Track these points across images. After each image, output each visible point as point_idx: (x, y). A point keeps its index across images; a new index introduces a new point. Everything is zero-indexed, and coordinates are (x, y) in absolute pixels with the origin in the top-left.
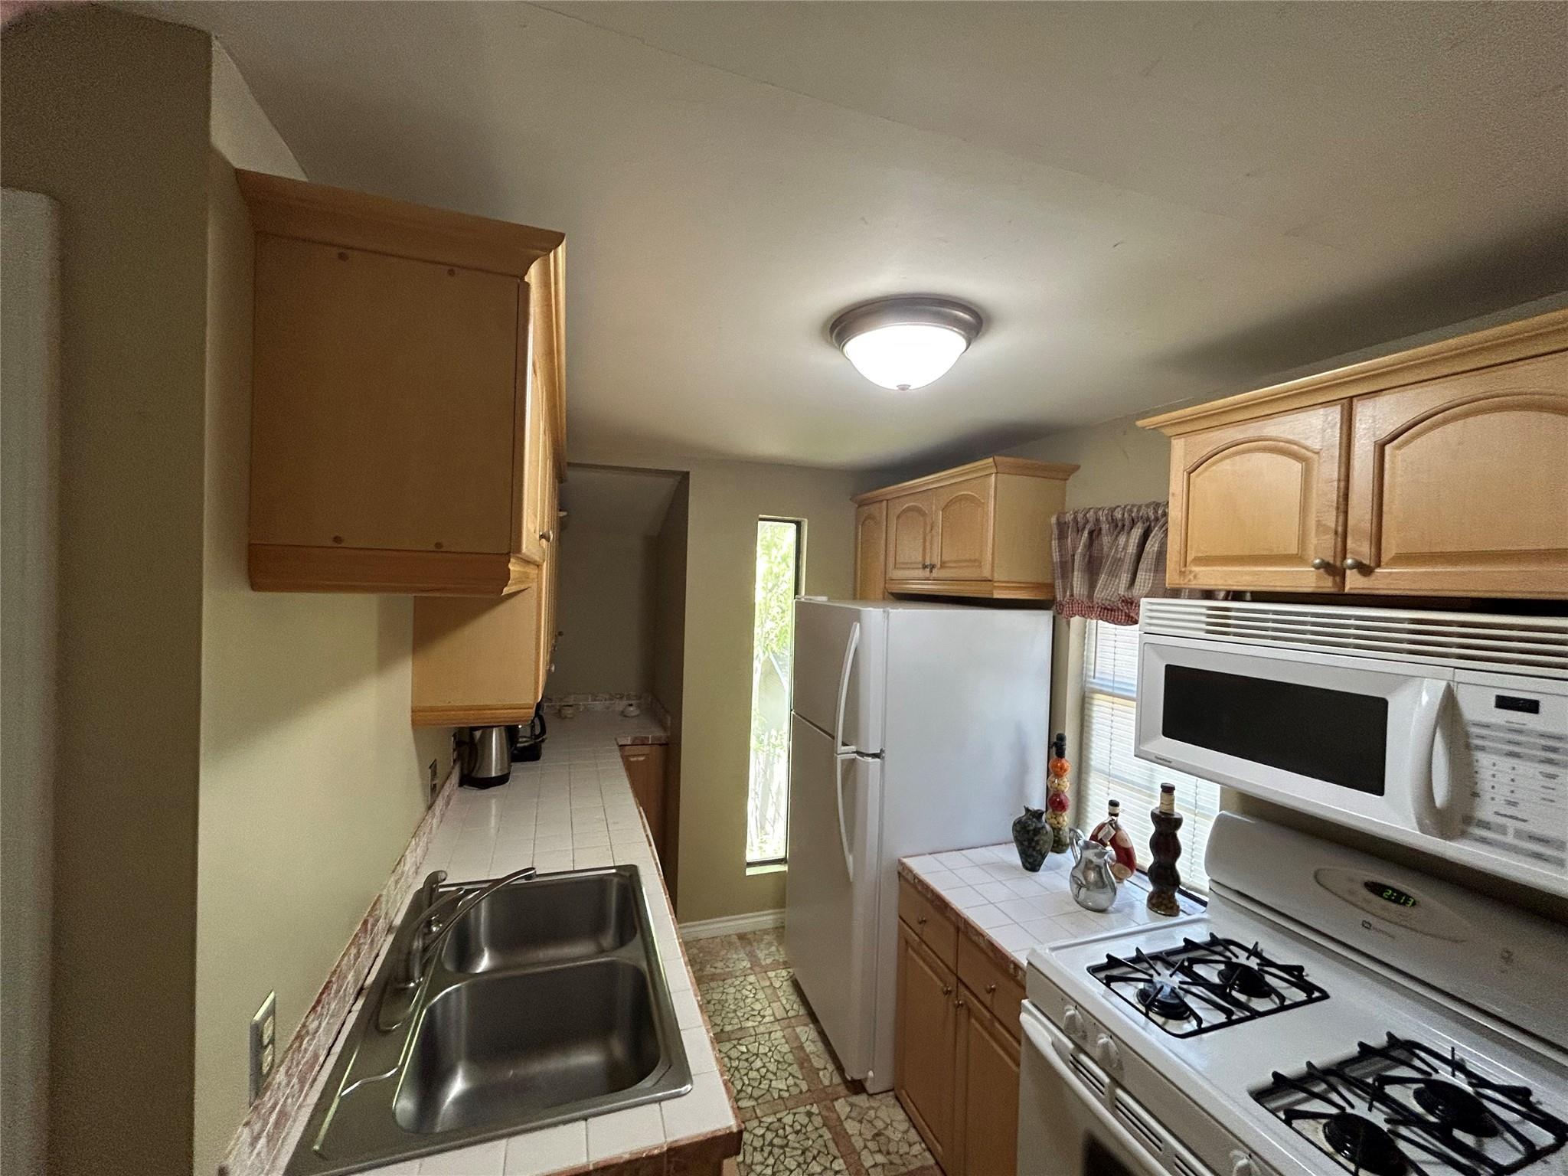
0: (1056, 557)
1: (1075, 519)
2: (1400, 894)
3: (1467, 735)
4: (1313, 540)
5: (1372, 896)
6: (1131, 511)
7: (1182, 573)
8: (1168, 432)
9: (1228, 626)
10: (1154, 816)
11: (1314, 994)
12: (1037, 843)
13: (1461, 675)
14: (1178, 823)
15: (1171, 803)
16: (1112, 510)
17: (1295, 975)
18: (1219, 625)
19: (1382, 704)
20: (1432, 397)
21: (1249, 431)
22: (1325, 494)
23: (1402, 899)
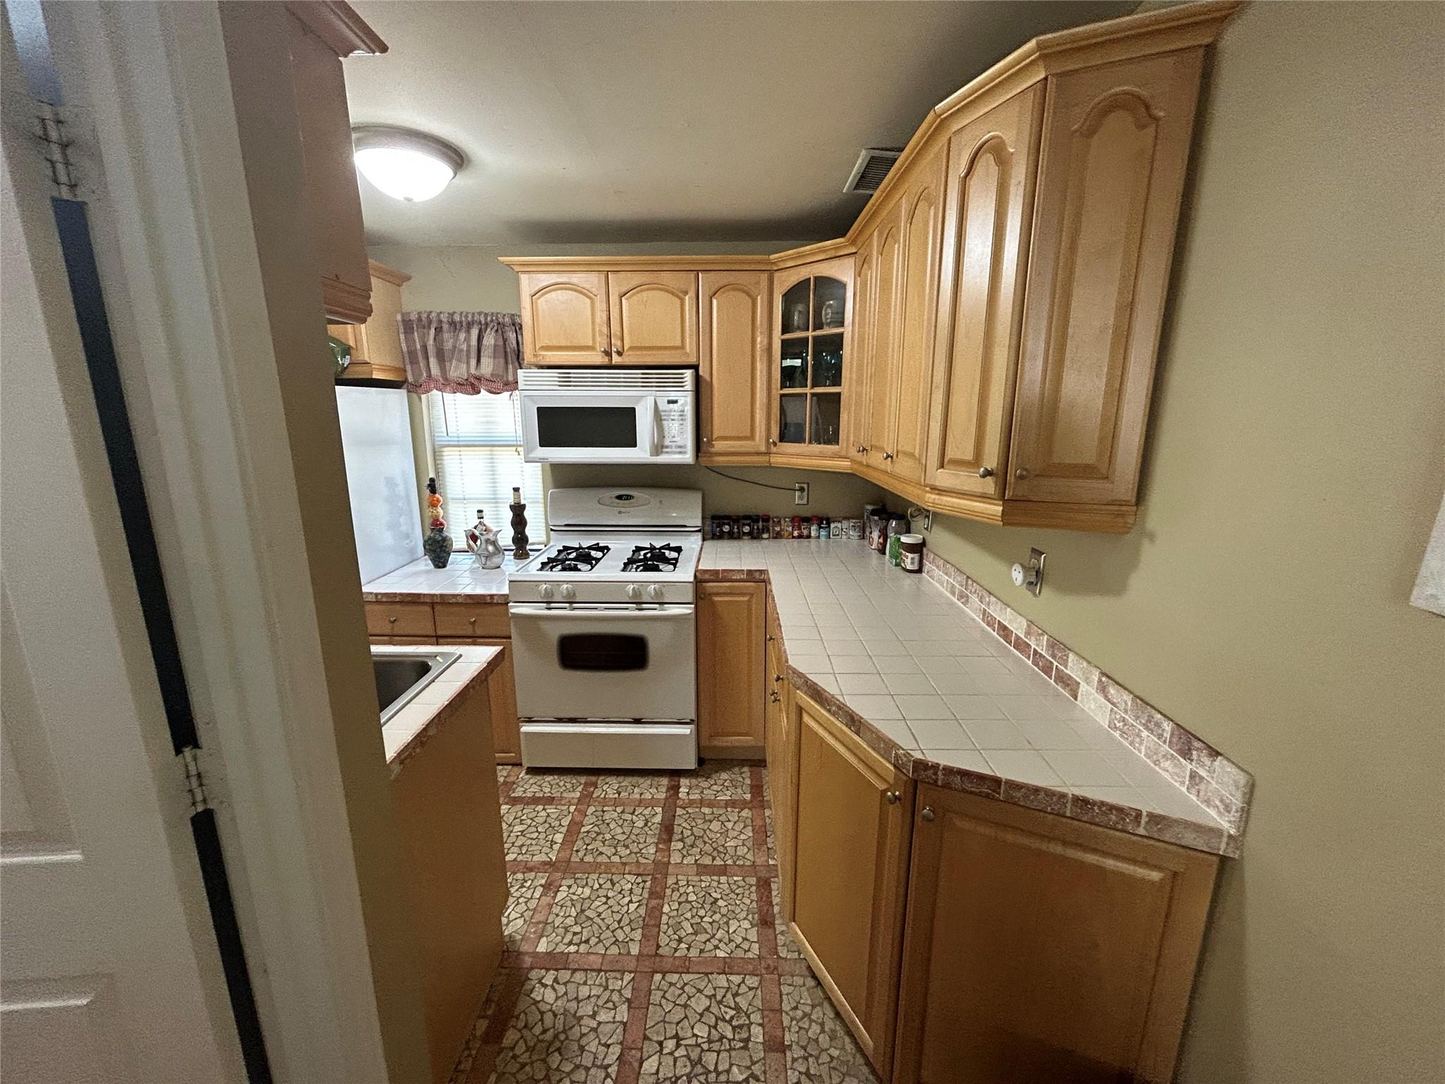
0: (405, 349)
1: (420, 319)
2: (628, 496)
3: (661, 416)
4: (598, 339)
5: (619, 501)
6: (466, 316)
7: (535, 356)
8: (517, 269)
9: (570, 382)
10: (511, 506)
11: (605, 550)
12: (446, 547)
13: (658, 393)
14: (524, 507)
15: (519, 497)
16: (452, 315)
17: (598, 548)
18: (566, 383)
19: (634, 409)
20: (637, 279)
21: (563, 278)
22: (601, 317)
23: (629, 497)
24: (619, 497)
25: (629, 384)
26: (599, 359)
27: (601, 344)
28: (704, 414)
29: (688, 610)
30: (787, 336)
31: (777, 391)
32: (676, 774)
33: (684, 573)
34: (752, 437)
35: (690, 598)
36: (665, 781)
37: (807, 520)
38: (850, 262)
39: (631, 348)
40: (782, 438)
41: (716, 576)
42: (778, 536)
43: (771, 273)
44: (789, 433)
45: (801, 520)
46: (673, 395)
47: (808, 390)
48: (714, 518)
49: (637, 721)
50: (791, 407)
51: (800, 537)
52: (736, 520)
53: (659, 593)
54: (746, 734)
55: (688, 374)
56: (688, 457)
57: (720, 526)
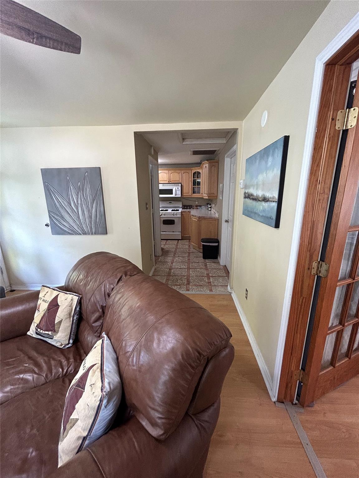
3: (176, 190)
13: (176, 187)
19: (173, 189)
20: (173, 171)
21: (163, 171)
22: (168, 177)
23: (171, 202)
24: (170, 203)
25: (172, 186)
26: (168, 182)
27: (168, 180)
28: (182, 190)
29: (180, 216)
30: (194, 179)
31: (192, 187)
32: (178, 240)
33: (180, 211)
34: (189, 193)
35: (180, 214)
36: (177, 241)
37: (198, 206)
38: (201, 170)
39: (172, 181)
40: (193, 193)
41: (184, 212)
42: (194, 208)
43: (191, 170)
44: (194, 193)
45: (197, 206)
46: (178, 187)
47: (196, 186)
48: (184, 206)
49: (173, 232)
50: (195, 188)
51: (197, 208)
52: (187, 206)
53: (176, 214)
54: (188, 235)
55: (180, 184)
56: (180, 196)
57: (185, 207)
